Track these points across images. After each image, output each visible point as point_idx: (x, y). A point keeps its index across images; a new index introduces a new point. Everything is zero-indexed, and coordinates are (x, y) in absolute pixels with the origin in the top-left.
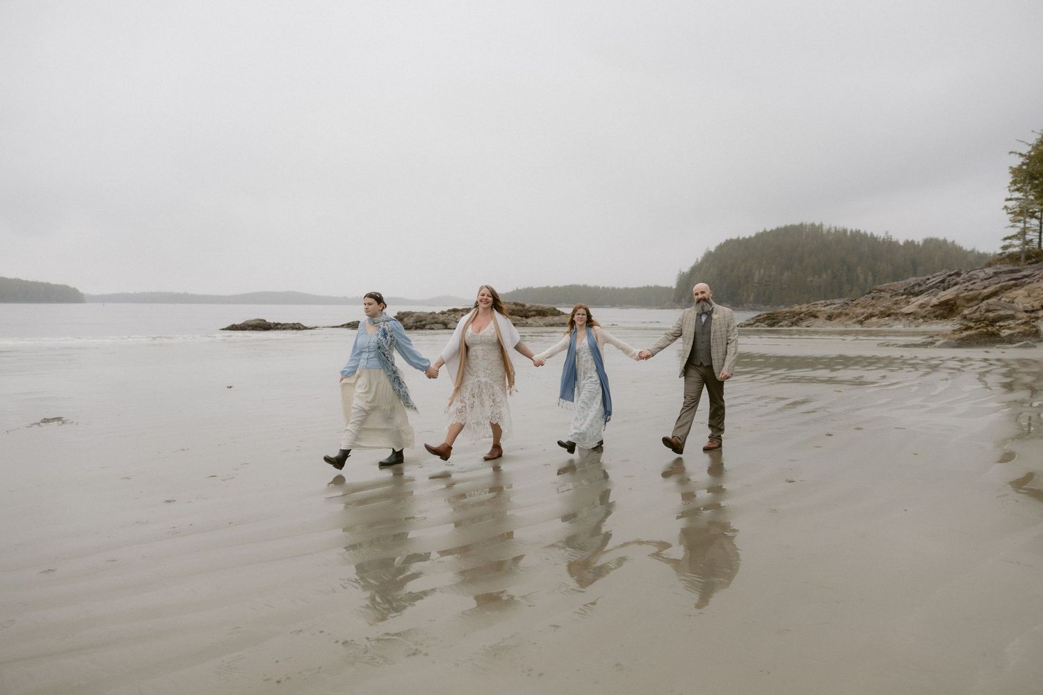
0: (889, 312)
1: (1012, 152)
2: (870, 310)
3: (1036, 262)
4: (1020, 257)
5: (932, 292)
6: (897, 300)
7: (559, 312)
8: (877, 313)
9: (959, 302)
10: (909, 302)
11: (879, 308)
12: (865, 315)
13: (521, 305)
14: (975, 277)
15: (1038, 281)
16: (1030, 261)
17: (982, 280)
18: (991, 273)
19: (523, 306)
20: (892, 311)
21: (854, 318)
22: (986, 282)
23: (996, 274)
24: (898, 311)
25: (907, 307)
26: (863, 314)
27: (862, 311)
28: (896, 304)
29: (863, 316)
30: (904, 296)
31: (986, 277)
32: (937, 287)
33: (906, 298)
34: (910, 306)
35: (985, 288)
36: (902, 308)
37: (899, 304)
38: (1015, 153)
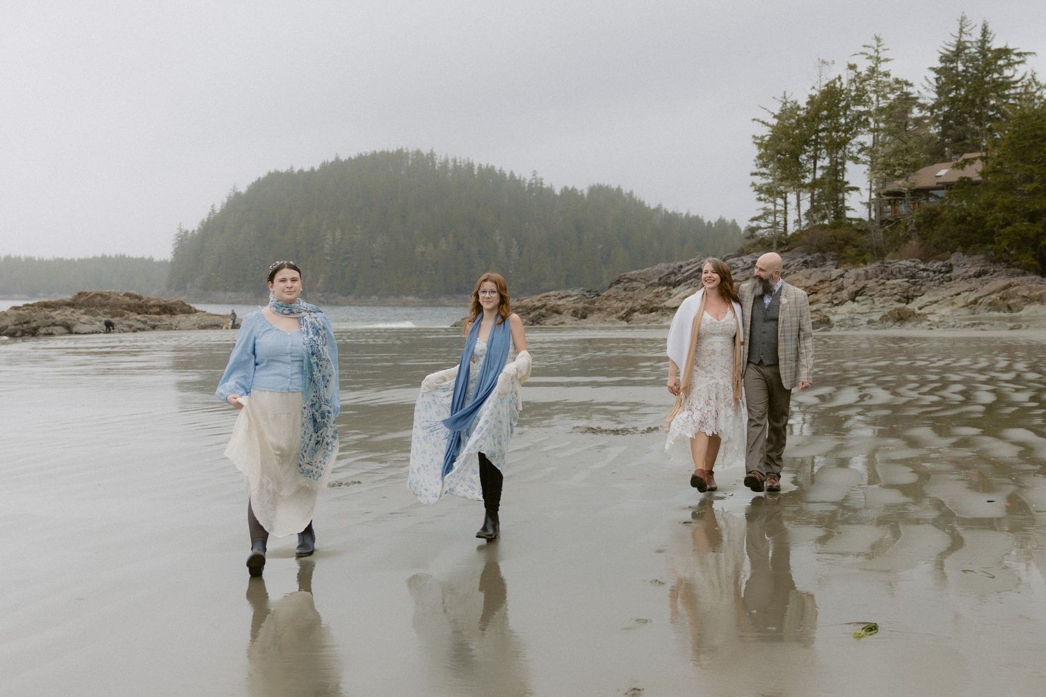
0: (651, 307)
1: (754, 120)
2: (630, 304)
3: (789, 250)
4: (772, 244)
5: (691, 283)
6: (658, 292)
7: (190, 307)
8: (638, 307)
10: (670, 294)
11: (640, 301)
12: (626, 310)
13: (136, 297)
14: (734, 266)
15: (795, 273)
16: (782, 249)
17: (743, 270)
18: (750, 262)
19: (140, 298)
20: (655, 305)
21: (613, 313)
24: (663, 305)
25: (670, 301)
26: (623, 309)
27: (621, 305)
28: (657, 296)
29: (623, 312)
30: (665, 288)
31: (746, 267)
32: (695, 277)
33: (667, 290)
34: (673, 300)
36: (664, 301)
37: (660, 296)
38: (758, 120)
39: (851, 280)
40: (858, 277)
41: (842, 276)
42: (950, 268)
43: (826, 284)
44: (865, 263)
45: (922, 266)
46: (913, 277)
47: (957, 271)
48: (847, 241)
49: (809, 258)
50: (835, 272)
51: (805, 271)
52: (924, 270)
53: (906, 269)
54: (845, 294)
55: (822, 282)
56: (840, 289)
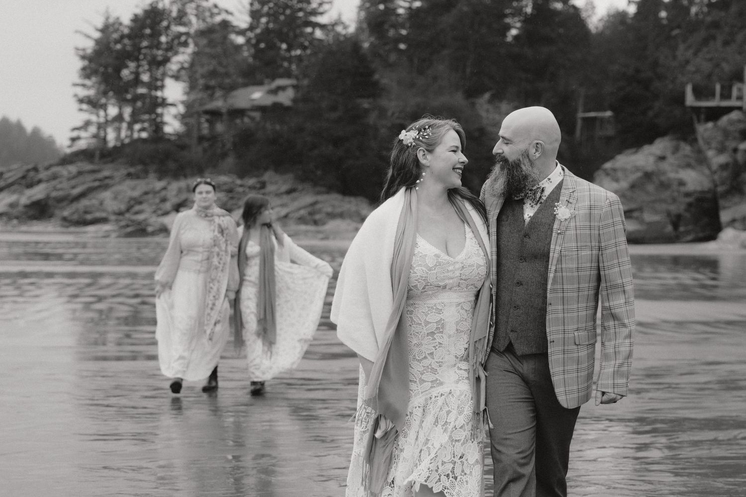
3: (113, 162)
9: (50, 202)
16: (105, 161)
17: (68, 179)
18: (74, 171)
22: (73, 182)
23: (80, 173)
35: (73, 187)
39: (174, 193)
40: (180, 191)
41: (165, 188)
42: (263, 185)
43: (150, 196)
44: (185, 176)
45: (239, 182)
46: (230, 191)
47: (270, 188)
48: (167, 156)
49: (132, 170)
50: (159, 185)
51: (130, 183)
52: (241, 186)
53: (225, 184)
54: (168, 206)
55: (146, 193)
56: (164, 200)
